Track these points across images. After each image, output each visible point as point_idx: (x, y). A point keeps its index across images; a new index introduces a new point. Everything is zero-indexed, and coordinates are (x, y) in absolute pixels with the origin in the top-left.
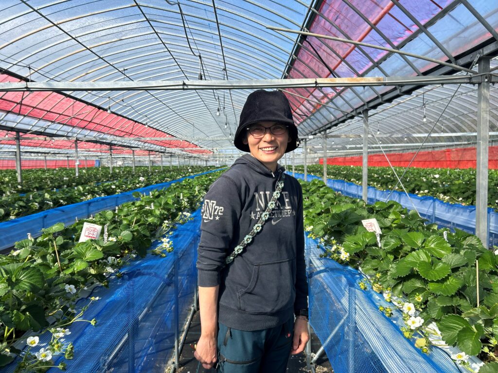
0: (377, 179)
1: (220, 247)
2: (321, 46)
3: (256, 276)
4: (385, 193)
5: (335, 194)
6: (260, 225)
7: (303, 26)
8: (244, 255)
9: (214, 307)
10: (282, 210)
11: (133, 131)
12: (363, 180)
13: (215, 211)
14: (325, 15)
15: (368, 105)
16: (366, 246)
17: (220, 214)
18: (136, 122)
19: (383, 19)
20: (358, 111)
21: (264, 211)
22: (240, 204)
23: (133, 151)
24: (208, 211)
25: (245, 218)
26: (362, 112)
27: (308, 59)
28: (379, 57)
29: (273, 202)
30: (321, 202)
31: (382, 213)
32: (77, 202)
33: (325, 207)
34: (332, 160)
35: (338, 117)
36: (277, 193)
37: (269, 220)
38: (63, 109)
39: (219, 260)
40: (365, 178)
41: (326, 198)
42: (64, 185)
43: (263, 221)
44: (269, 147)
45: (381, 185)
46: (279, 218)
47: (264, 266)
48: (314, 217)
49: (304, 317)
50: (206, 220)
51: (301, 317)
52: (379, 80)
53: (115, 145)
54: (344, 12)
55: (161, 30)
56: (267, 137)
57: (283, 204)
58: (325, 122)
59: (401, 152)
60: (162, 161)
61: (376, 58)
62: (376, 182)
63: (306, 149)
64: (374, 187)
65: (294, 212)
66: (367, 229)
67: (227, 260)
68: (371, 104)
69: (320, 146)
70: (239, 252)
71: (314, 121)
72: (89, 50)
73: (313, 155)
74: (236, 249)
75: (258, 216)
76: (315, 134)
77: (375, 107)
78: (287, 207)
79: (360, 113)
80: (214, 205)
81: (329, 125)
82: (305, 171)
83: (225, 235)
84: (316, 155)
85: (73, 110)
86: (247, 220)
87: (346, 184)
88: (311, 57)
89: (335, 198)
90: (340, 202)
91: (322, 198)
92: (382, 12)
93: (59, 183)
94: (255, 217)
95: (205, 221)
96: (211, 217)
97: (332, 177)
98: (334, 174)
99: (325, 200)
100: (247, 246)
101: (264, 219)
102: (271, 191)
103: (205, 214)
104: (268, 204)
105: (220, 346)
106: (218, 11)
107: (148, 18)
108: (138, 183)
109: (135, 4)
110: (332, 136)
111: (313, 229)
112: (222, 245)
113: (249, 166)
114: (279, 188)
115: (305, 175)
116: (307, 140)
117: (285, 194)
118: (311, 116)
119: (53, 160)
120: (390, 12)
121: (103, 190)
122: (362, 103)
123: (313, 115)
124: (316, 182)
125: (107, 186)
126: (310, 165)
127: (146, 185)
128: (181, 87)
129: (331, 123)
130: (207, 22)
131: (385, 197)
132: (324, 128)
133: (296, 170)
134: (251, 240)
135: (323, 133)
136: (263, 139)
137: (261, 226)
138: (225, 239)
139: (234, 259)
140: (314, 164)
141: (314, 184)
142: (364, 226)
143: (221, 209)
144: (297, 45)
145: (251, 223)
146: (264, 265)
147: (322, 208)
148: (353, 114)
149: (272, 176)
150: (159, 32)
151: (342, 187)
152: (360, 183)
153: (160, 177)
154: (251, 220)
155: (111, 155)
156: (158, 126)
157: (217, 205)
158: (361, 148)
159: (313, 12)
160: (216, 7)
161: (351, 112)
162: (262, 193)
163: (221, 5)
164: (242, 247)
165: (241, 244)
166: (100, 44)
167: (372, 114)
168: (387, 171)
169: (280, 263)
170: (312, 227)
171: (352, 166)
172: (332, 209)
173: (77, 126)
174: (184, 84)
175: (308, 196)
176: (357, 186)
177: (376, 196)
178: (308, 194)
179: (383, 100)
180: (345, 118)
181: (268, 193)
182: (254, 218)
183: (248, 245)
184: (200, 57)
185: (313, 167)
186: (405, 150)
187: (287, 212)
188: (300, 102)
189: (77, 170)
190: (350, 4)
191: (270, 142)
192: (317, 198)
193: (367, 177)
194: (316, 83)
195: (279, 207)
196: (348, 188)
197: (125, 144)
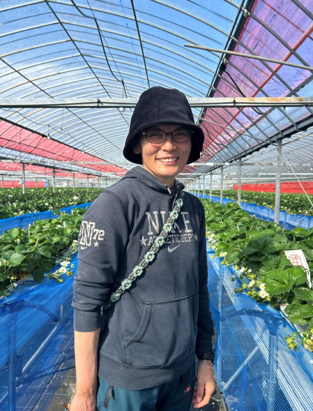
0: (287, 204)
1: (100, 282)
2: (239, 77)
3: (148, 318)
4: (295, 217)
5: (250, 217)
6: (153, 253)
7: (222, 57)
8: (133, 291)
9: (93, 357)
10: (181, 234)
11: (74, 157)
12: (276, 204)
13: (93, 236)
14: (245, 43)
15: (282, 134)
16: (294, 286)
17: (99, 239)
18: (76, 149)
19: (304, 43)
20: (272, 140)
21: (158, 235)
22: (126, 226)
23: (74, 174)
24: (86, 235)
25: (133, 244)
26: (276, 140)
27: (226, 90)
28: (297, 84)
29: (170, 224)
30: (236, 226)
31: (305, 242)
32: (9, 217)
33: (241, 232)
34: (245, 187)
35: (252, 146)
36: (175, 213)
37: (164, 246)
38: (11, 136)
39: (99, 297)
40: (277, 202)
41: (241, 221)
42: (8, 201)
43: (157, 248)
44: (169, 158)
45: (291, 209)
46: (177, 244)
47: (159, 306)
48: (228, 242)
49: (210, 361)
50: (84, 246)
51: (205, 362)
52: (301, 100)
53: (58, 168)
54: (263, 39)
55: (94, 65)
56: (168, 146)
57: (182, 226)
58: (240, 150)
59: (306, 181)
60: (99, 184)
61: (293, 85)
62: (286, 206)
63: (223, 176)
64: (285, 211)
65: (196, 237)
66: (291, 261)
67: (112, 298)
68: (286, 133)
69: (235, 173)
70: (127, 288)
71: (230, 150)
72: (31, 82)
73: (228, 182)
74: (123, 283)
75: (150, 242)
76: (231, 162)
77: (289, 136)
78: (187, 231)
79: (274, 142)
80: (93, 227)
81: (244, 154)
82: (221, 195)
83: (107, 266)
84: (231, 182)
85: (20, 137)
86: (136, 247)
87: (257, 207)
88: (229, 88)
89: (251, 221)
90: (255, 225)
91: (237, 221)
92: (303, 35)
93: (4, 200)
94: (147, 242)
95: (82, 248)
96: (88, 243)
97: (245, 201)
98: (247, 198)
99: (239, 223)
100: (136, 280)
101: (157, 245)
102: (167, 210)
103: (82, 239)
104: (163, 226)
105: (100, 406)
106: (144, 45)
107: (82, 53)
108: (71, 202)
109: (70, 39)
110: (247, 164)
111: (227, 255)
112: (102, 279)
113: (139, 181)
114: (177, 207)
115: (221, 198)
116: (224, 167)
117: (185, 215)
118: (228, 145)
119: (11, 181)
120: (311, 35)
121: (37, 207)
122: (277, 132)
123: (230, 144)
124: (231, 205)
125: (41, 203)
126: (226, 190)
127: (79, 204)
128: (96, 105)
129: (246, 151)
130: (134, 56)
131: (295, 221)
132: (239, 156)
133: (213, 194)
134: (141, 272)
135: (238, 160)
136: (164, 148)
137: (155, 254)
138: (107, 271)
139: (121, 296)
140: (229, 189)
141: (229, 207)
142: (288, 258)
143: (102, 233)
144: (216, 76)
145: (141, 250)
146: (158, 304)
147: (237, 232)
148: (268, 142)
149: (169, 193)
150: (93, 66)
151: (254, 210)
152: (271, 207)
153: (93, 197)
154: (141, 247)
155: (54, 177)
156: (93, 152)
157: (96, 228)
158: (274, 176)
159: (233, 41)
160: (142, 40)
161: (266, 140)
162: (155, 213)
163: (146, 38)
164: (130, 281)
165: (129, 277)
166: (41, 77)
167: (286, 142)
168: (295, 197)
169: (179, 301)
170: (226, 253)
171: (262, 192)
172: (249, 234)
173: (25, 151)
174: (99, 102)
175: (223, 218)
176: (269, 209)
177: (286, 219)
178: (223, 216)
179: (298, 128)
180: (259, 146)
181: (163, 213)
182: (145, 244)
183: (138, 278)
184: (123, 82)
185: (228, 191)
186: (310, 179)
187: (187, 237)
188: (218, 133)
189: (24, 189)
190: (270, 30)
191: (170, 152)
192: (232, 221)
193: (279, 202)
194: (234, 102)
195: (176, 230)
196: (260, 211)
197: (67, 168)
